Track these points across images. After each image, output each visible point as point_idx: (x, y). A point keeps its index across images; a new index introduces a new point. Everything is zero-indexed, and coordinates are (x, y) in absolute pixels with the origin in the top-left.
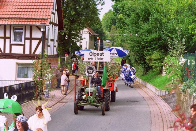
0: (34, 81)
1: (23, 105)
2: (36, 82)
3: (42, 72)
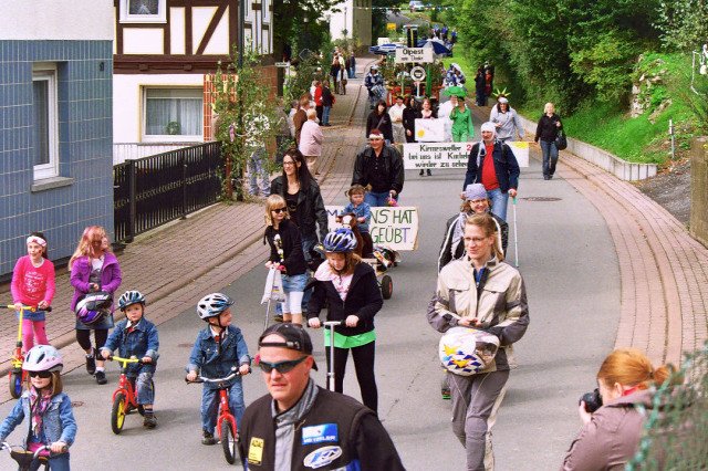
0: (219, 143)
1: (192, 218)
2: (224, 144)
3: (242, 110)
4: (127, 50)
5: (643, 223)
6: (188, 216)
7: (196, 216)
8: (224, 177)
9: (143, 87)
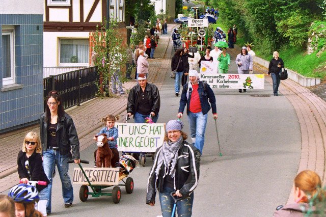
0: (97, 67)
1: (83, 105)
2: (99, 68)
3: (108, 51)
4: (51, 19)
5: (313, 108)
6: (81, 104)
7: (85, 104)
8: (99, 84)
9: (59, 38)
